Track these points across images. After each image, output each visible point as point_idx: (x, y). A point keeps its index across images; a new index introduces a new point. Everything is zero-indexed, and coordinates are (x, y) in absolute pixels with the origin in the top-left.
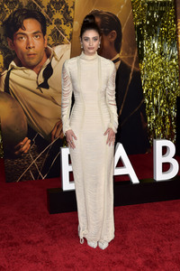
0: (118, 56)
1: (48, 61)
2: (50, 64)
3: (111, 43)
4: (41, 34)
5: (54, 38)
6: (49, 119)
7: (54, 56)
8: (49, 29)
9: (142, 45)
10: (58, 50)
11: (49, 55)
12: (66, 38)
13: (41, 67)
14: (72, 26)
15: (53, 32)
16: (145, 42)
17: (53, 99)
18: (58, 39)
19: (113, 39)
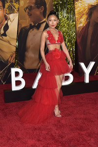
0: (45, 20)
1: (6, 22)
2: (7, 23)
3: (41, 13)
4: (2, 8)
5: (9, 10)
6: (7, 53)
7: (9, 19)
8: (7, 5)
9: (58, 14)
10: (11, 16)
11: (6, 19)
12: (16, 10)
13: (3, 25)
14: (19, 4)
15: (9, 7)
16: (60, 13)
17: (9, 42)
18: (11, 10)
19: (42, 11)
